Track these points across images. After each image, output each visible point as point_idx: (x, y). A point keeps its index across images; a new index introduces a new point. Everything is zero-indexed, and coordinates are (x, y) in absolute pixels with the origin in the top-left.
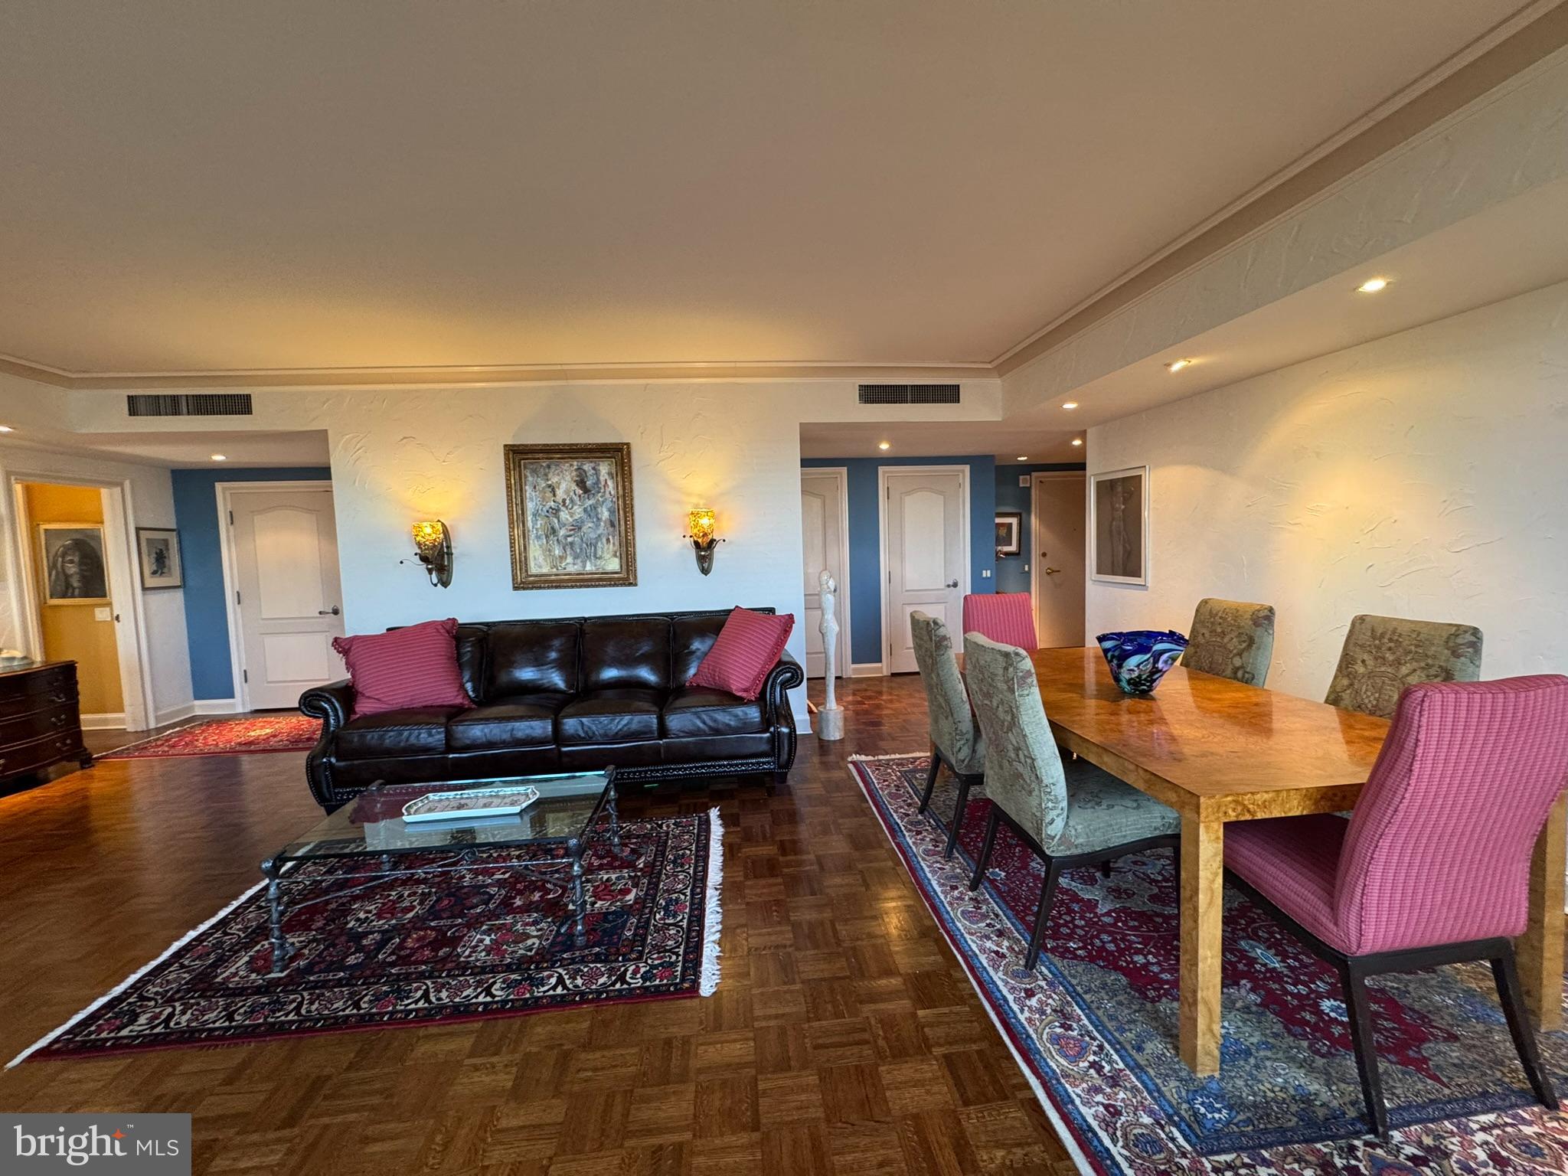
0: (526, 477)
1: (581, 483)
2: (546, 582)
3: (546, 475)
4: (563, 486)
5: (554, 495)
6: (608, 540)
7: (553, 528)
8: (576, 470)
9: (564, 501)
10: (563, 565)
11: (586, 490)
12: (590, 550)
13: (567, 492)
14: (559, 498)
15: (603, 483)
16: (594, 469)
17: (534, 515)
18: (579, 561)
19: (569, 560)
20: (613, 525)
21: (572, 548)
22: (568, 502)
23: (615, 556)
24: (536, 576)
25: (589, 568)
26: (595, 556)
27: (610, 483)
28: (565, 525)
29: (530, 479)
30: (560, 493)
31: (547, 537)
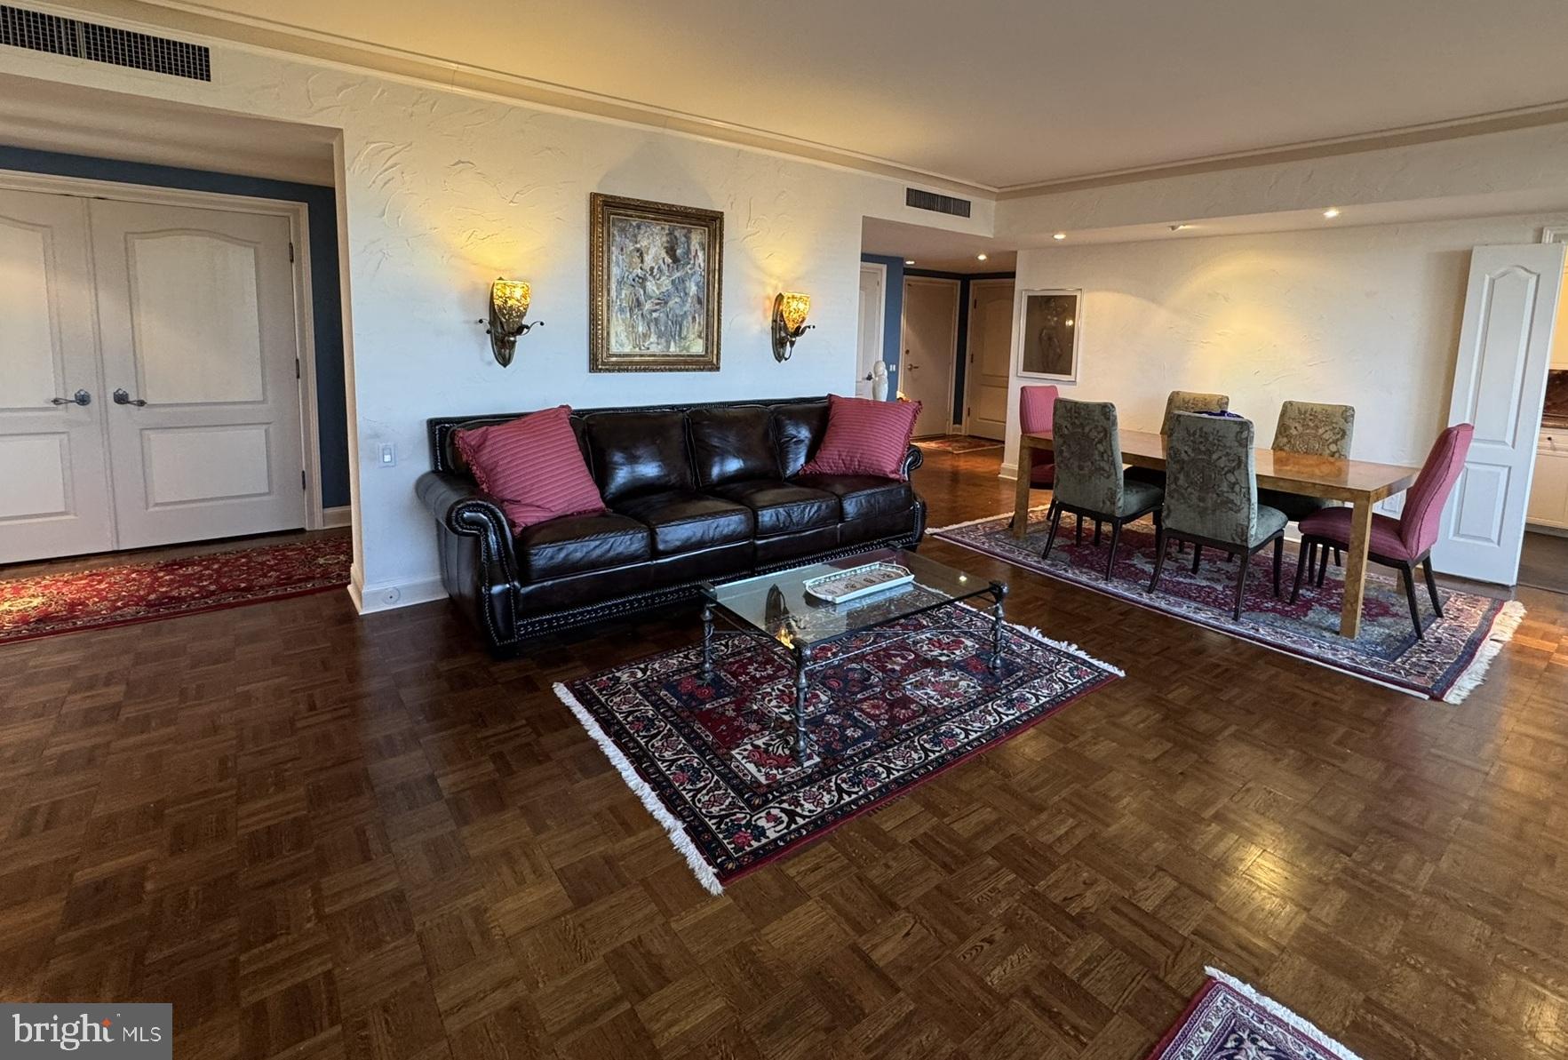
0: (614, 236)
1: (671, 251)
2: (631, 363)
3: (635, 236)
4: (653, 251)
5: (642, 262)
6: (694, 318)
7: (638, 300)
8: (667, 235)
9: (652, 269)
10: (646, 344)
11: (675, 260)
12: (674, 329)
13: (656, 259)
14: (647, 266)
15: (693, 254)
16: (685, 236)
17: (619, 283)
18: (663, 340)
19: (653, 338)
20: (700, 302)
21: (656, 325)
22: (655, 270)
23: (700, 337)
24: (620, 356)
25: (673, 349)
26: (680, 335)
27: (700, 254)
28: (651, 298)
29: (618, 238)
30: (649, 260)
31: (631, 309)
